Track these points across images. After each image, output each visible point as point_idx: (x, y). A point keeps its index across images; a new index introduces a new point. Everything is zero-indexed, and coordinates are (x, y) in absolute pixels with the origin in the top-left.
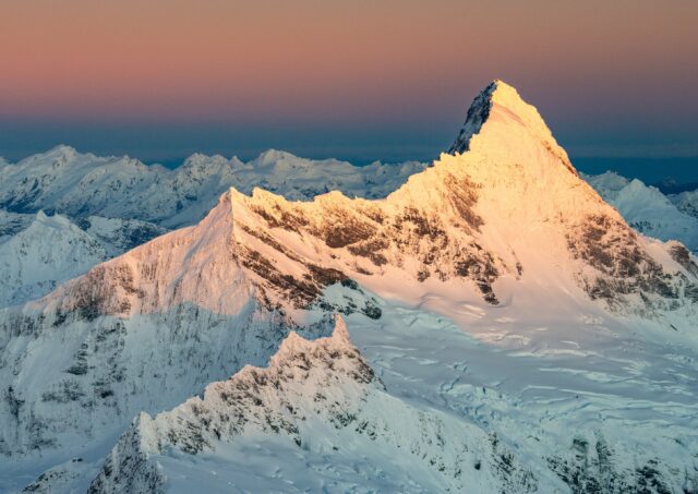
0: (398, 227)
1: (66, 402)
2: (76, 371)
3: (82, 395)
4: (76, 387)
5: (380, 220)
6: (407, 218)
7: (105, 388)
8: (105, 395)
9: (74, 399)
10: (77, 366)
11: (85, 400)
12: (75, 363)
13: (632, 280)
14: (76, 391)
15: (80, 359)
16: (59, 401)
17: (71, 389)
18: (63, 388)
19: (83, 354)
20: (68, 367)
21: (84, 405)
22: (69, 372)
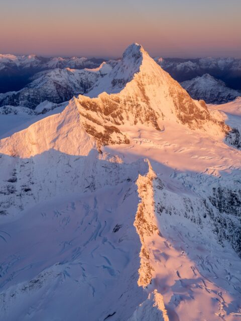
0: (125, 104)
1: (8, 194)
2: (12, 181)
3: (16, 191)
4: (13, 188)
5: (119, 102)
6: (127, 101)
7: (27, 188)
8: (26, 190)
9: (12, 193)
10: (12, 179)
11: (17, 193)
12: (11, 177)
13: (192, 115)
14: (12, 189)
15: (14, 175)
16: (5, 194)
17: (10, 188)
18: (6, 188)
19: (15, 173)
20: (8, 179)
21: (17, 196)
22: (9, 181)
